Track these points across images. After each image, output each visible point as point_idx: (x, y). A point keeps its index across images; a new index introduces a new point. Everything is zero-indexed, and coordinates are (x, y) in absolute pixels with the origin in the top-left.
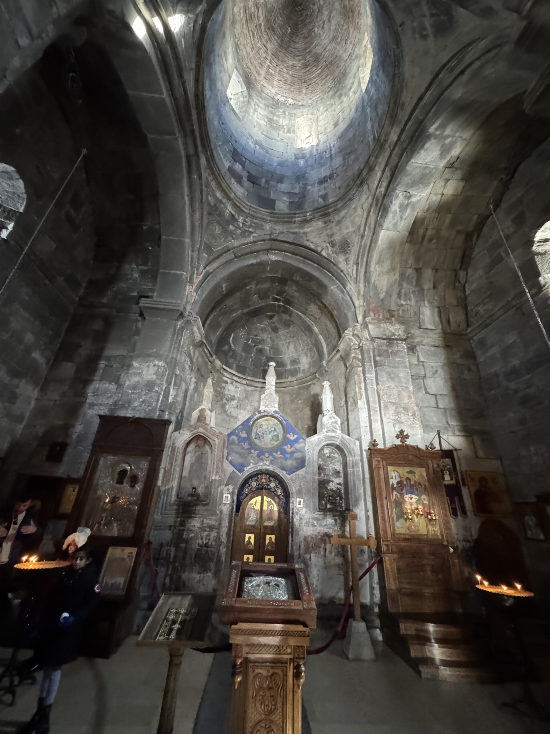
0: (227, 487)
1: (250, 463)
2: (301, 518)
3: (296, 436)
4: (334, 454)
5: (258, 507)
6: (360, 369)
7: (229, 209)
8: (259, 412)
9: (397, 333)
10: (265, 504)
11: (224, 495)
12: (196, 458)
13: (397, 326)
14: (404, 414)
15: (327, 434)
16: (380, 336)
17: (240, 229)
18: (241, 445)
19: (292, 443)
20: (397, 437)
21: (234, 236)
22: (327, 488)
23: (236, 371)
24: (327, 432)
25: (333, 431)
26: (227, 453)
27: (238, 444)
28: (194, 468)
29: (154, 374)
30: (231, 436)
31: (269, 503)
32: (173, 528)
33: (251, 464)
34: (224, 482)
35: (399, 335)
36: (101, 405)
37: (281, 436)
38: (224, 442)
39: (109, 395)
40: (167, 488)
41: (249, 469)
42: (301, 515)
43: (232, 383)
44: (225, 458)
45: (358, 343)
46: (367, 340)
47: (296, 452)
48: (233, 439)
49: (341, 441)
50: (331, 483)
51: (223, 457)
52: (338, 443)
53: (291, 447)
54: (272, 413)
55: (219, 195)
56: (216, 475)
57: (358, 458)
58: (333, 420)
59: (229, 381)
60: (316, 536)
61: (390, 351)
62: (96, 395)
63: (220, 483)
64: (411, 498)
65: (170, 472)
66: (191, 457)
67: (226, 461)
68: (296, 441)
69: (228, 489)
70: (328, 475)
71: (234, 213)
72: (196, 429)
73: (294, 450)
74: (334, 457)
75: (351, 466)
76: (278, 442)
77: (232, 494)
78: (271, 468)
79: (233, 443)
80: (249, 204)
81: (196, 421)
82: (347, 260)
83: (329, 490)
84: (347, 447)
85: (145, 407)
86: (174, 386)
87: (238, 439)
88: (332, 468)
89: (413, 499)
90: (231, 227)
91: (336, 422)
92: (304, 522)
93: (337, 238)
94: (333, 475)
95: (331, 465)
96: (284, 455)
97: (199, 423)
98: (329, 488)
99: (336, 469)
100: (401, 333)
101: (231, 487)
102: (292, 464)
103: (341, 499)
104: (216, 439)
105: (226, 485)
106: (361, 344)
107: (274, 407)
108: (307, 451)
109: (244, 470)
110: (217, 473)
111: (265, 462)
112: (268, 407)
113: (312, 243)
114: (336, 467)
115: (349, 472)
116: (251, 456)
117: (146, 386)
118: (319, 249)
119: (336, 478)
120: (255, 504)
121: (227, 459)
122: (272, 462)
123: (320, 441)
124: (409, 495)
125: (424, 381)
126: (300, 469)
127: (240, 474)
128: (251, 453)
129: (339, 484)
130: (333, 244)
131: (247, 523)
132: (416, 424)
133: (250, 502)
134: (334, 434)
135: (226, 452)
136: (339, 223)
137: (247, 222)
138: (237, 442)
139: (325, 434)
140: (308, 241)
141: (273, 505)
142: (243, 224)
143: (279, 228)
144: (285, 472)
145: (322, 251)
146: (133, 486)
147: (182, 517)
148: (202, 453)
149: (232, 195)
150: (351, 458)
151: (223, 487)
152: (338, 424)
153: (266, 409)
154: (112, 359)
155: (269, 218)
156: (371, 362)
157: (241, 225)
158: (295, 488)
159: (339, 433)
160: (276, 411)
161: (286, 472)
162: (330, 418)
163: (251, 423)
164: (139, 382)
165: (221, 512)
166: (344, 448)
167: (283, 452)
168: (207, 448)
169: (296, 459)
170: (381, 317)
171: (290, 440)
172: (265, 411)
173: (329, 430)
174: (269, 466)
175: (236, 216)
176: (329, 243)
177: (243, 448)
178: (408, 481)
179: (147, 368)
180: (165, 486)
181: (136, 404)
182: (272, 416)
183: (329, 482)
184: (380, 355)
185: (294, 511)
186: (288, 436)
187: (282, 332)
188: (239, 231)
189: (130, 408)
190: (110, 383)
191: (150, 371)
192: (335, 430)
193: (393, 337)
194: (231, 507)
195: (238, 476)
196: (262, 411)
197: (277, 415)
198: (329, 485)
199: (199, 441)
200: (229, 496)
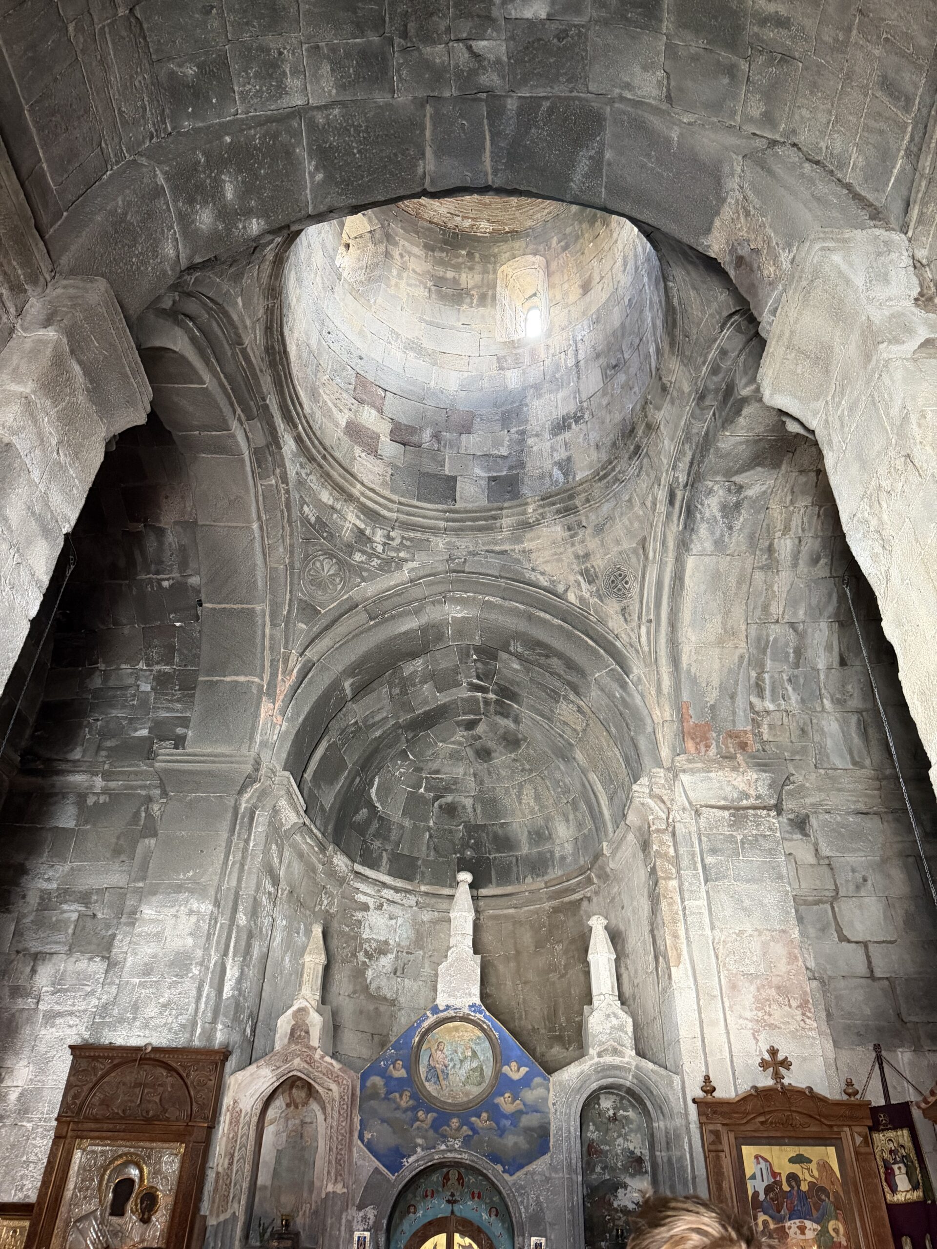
0: (361, 1214)
1: (416, 1145)
3: (524, 1070)
4: (625, 1110)
6: (674, 883)
7: (352, 519)
8: (435, 1010)
9: (753, 793)
11: (357, 1234)
12: (288, 1137)
13: (753, 775)
14: (779, 1004)
15: (602, 1060)
16: (712, 802)
17: (378, 557)
18: (394, 1101)
19: (515, 1087)
20: (764, 1064)
21: (365, 574)
22: (611, 1205)
23: (390, 874)
24: (600, 1055)
25: (615, 1052)
26: (361, 1121)
27: (386, 1098)
28: (285, 1162)
29: (191, 934)
30: (369, 1077)
33: (419, 1150)
34: (353, 1199)
35: (758, 797)
36: (71, 1013)
37: (488, 1071)
38: (353, 1095)
39: (88, 989)
40: (222, 1218)
41: (413, 1162)
43: (380, 907)
44: (356, 1134)
45: (664, 817)
46: (684, 809)
47: (527, 1113)
48: (374, 1085)
49: (636, 1076)
50: (621, 1193)
51: (351, 1132)
52: (628, 1084)
53: (515, 1099)
54: (467, 1011)
55: (326, 496)
56: (336, 1181)
57: (680, 1122)
58: (615, 1022)
59: (371, 902)
61: (739, 838)
62: (59, 991)
63: (346, 1201)
64: (802, 1229)
65: (229, 1176)
66: (277, 1134)
67: (359, 1142)
68: (526, 1082)
69: (365, 1218)
70: (613, 1169)
71: (362, 526)
72: (286, 1061)
73: (522, 1107)
74: (626, 1118)
75: (664, 1144)
76: (484, 1085)
77: (374, 1229)
78: (465, 1157)
79: (374, 1096)
80: (395, 498)
81: (286, 1041)
82: (624, 611)
83: (616, 1210)
84: (652, 1092)
85: (170, 1020)
86: (234, 955)
87: (386, 1085)
88: (623, 1150)
89: (807, 1231)
90: (358, 557)
91: (621, 1028)
93: (599, 562)
94: (625, 1169)
95: (620, 1141)
96: (497, 1124)
97: (293, 1047)
98: (615, 1205)
99: (632, 1153)
100: (763, 790)
101: (371, 1213)
102: (516, 1143)
104: (334, 1087)
105: (360, 1208)
106: (670, 820)
107: (470, 995)
108: (552, 1110)
109: (401, 1165)
110: (338, 1174)
111: (451, 1141)
112: (455, 996)
113: (542, 574)
114: (632, 1148)
115: (661, 1160)
116: (418, 1128)
117: (172, 964)
118: (560, 588)
119: (632, 1176)
121: (361, 1137)
122: (467, 1142)
123: (584, 1079)
124: (797, 1221)
125: (833, 908)
126: (537, 1158)
127: (392, 1178)
128: (418, 1119)
130: (590, 577)
132: (810, 1029)
134: (617, 1060)
135: (357, 1120)
136: (599, 529)
137: (393, 539)
138: (382, 1092)
139: (596, 1060)
140: (533, 570)
142: (385, 544)
143: (465, 544)
144: (499, 1168)
145: (567, 590)
146: (145, 1220)
148: (303, 1123)
149: (356, 490)
150: (662, 1124)
151: (352, 1211)
152: (626, 1033)
153: (451, 1001)
154: (95, 897)
155: (442, 524)
156: (695, 869)
157: (380, 548)
158: (526, 1208)
159: (629, 1056)
160: (474, 1005)
161: (503, 1165)
162: (608, 1016)
163: (417, 1039)
164: (155, 956)
166: (643, 1096)
167: (496, 1113)
168: (314, 1106)
169: (528, 1130)
170: (713, 751)
171: (511, 1080)
172: (448, 1007)
173: (606, 1050)
174: (460, 1152)
175: (368, 532)
176: (582, 575)
177: (398, 1108)
178: (793, 1184)
179: (173, 921)
180: (218, 1216)
181: (151, 1011)
182: (465, 1019)
183: (616, 1186)
184: (713, 851)
186: (505, 1069)
187: (502, 758)
188: (376, 562)
189: (137, 1023)
190: (90, 959)
191: (181, 927)
192: (619, 1048)
193: (745, 802)
195: (388, 1180)
196: (441, 1008)
197: (478, 1015)
198: (616, 1196)
199: (294, 1090)
200: (367, 1234)
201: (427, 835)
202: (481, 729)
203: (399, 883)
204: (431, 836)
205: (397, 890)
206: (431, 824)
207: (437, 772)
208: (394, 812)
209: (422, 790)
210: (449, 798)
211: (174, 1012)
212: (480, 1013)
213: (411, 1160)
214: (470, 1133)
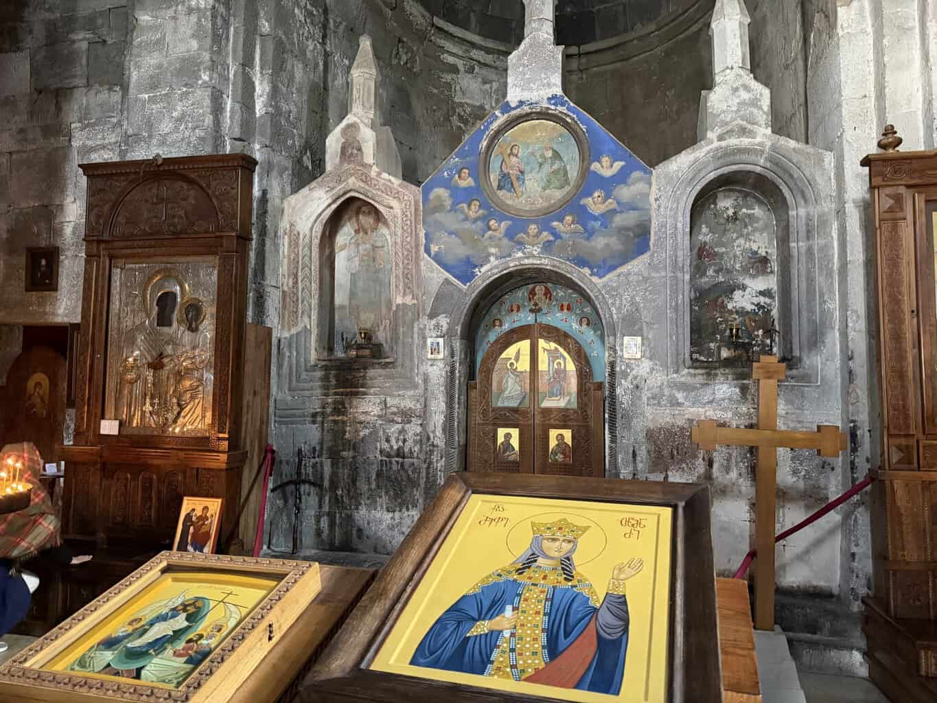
0: (434, 322)
1: (489, 255)
2: (637, 387)
3: (618, 165)
4: (747, 207)
5: (524, 365)
8: (506, 108)
10: (543, 358)
11: (429, 341)
15: (723, 144)
18: (462, 212)
19: (608, 185)
22: (723, 306)
24: (721, 138)
25: (743, 131)
26: (427, 235)
27: (453, 209)
30: (432, 188)
31: (553, 355)
32: (319, 419)
33: (492, 259)
34: (424, 309)
37: (573, 172)
38: (416, 210)
40: (294, 331)
41: (486, 271)
42: (635, 378)
43: (471, 70)
44: (422, 249)
47: (621, 212)
48: (438, 197)
49: (770, 159)
50: (737, 294)
51: (417, 246)
52: (758, 169)
53: (607, 197)
54: (545, 104)
56: (405, 294)
57: (828, 206)
58: (745, 95)
59: (460, 64)
60: (682, 429)
63: (417, 312)
65: (295, 294)
67: (426, 255)
68: (621, 178)
69: (437, 326)
70: (729, 271)
72: (340, 182)
73: (615, 206)
74: (750, 216)
75: (803, 229)
76: (567, 189)
77: (448, 335)
78: (546, 262)
79: (439, 208)
83: (731, 312)
84: (791, 176)
85: (187, 134)
86: (262, 68)
87: (451, 195)
88: (744, 250)
91: (754, 103)
92: (645, 395)
94: (745, 270)
95: (742, 241)
96: (584, 226)
98: (730, 306)
99: (755, 253)
101: (444, 321)
102: (607, 245)
103: (769, 332)
104: (394, 203)
105: (432, 316)
107: (549, 85)
108: (654, 206)
109: (473, 275)
110: (406, 286)
111: (529, 249)
112: (530, 89)
114: (755, 248)
115: (795, 253)
116: (490, 238)
119: (753, 277)
120: (517, 359)
121: (427, 251)
122: (547, 247)
123: (698, 168)
126: (633, 258)
127: (464, 287)
128: (489, 228)
129: (766, 293)
133: (503, 355)
134: (745, 142)
135: (422, 234)
138: (448, 203)
139: (716, 144)
141: (565, 359)
144: (586, 271)
146: (193, 329)
147: (336, 394)
150: (802, 212)
151: (424, 320)
152: (760, 108)
153: (526, 96)
154: (100, 21)
158: (619, 309)
159: (763, 135)
160: (554, 97)
161: (591, 268)
162: (736, 90)
163: (484, 144)
164: (160, 66)
165: (426, 380)
166: (779, 181)
167: (582, 215)
169: (622, 230)
171: (602, 178)
172: (521, 103)
173: (731, 131)
174: (540, 258)
177: (466, 219)
179: (172, 24)
180: (289, 330)
181: (165, 127)
182: (544, 115)
183: (730, 290)
185: (618, 369)
186: (595, 166)
189: (154, 141)
192: (749, 126)
194: (448, 368)
195: (460, 290)
196: (513, 105)
197: (560, 108)
198: (731, 299)
200: (441, 340)
205: (488, 51)
211: (190, 125)
212: (562, 105)
213: (483, 269)
214: (551, 238)
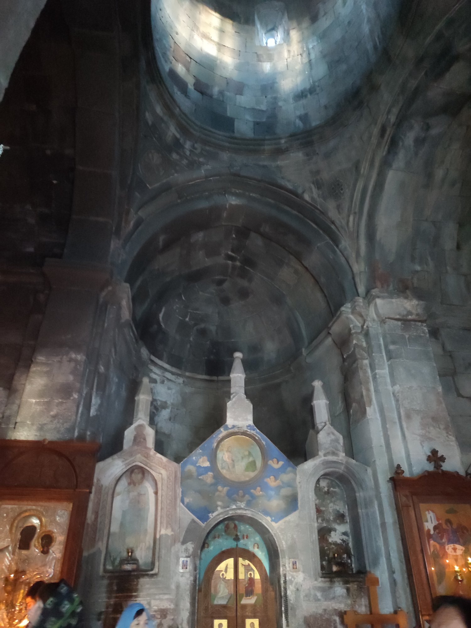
0: (184, 547)
1: (217, 506)
2: (298, 590)
3: (281, 463)
4: (334, 488)
5: (230, 575)
6: (366, 362)
7: (172, 131)
8: (227, 428)
9: (414, 312)
10: (241, 569)
11: (181, 560)
12: (130, 503)
13: (415, 302)
14: (434, 427)
15: (326, 458)
16: (392, 316)
17: (187, 159)
19: (276, 473)
20: (429, 459)
21: (177, 168)
22: (327, 540)
23: (168, 363)
24: (325, 455)
25: (334, 454)
26: (182, 492)
27: (197, 478)
28: (128, 518)
29: (71, 373)
30: (187, 465)
31: (247, 568)
33: (219, 508)
34: (179, 538)
35: (417, 315)
38: (176, 476)
40: (91, 552)
41: (217, 515)
42: (296, 584)
43: (163, 382)
44: (179, 500)
45: (360, 325)
46: (374, 320)
47: (284, 487)
48: (189, 470)
49: (346, 468)
50: (333, 533)
51: (175, 499)
52: (341, 471)
53: (277, 479)
54: (245, 429)
55: (159, 110)
56: (166, 528)
57: (372, 493)
58: (333, 437)
59: (158, 379)
60: (321, 615)
61: (407, 336)
63: (173, 539)
64: (455, 549)
65: (95, 526)
66: (123, 501)
67: (181, 504)
68: (283, 470)
70: (328, 521)
71: (178, 136)
72: (132, 456)
73: (281, 484)
74: (335, 492)
76: (256, 472)
77: (193, 556)
78: (248, 513)
79: (190, 477)
80: (199, 123)
81: (131, 444)
82: (339, 207)
83: (331, 544)
84: (355, 477)
85: (58, 426)
86: (97, 390)
87: (197, 470)
88: (333, 510)
89: (457, 551)
90: (175, 156)
91: (337, 441)
92: (302, 595)
93: (325, 176)
94: (335, 521)
95: (331, 505)
96: (267, 492)
97: (136, 447)
98: (331, 540)
99: (338, 511)
100: (420, 311)
101: (190, 546)
102: (278, 505)
103: (349, 556)
105: (184, 543)
106: (365, 327)
107: (247, 420)
108: (299, 486)
109: (208, 518)
110: (167, 523)
111: (239, 504)
112: (238, 420)
113: (289, 181)
114: (338, 509)
115: (360, 514)
116: (218, 496)
117: (58, 391)
118: (300, 191)
119: (339, 524)
120: (226, 571)
121: (182, 501)
122: (249, 504)
123: (316, 469)
124: (452, 545)
125: (453, 379)
126: (291, 513)
127: (203, 525)
128: (217, 490)
129: (345, 534)
130: (319, 185)
131: (216, 602)
133: (218, 569)
134: (335, 458)
135: (179, 491)
136: (327, 156)
137: (196, 149)
138: (195, 474)
139: (323, 458)
140: (283, 178)
141: (254, 571)
142: (191, 151)
143: (240, 159)
144: (269, 519)
145: (303, 192)
146: (45, 551)
148: (139, 495)
149: (177, 111)
150: (361, 494)
151: (178, 545)
152: (339, 443)
153: (236, 423)
155: (227, 144)
156: (381, 353)
157: (188, 153)
158: (286, 542)
159: (342, 456)
160: (249, 426)
161: (271, 517)
162: (328, 434)
163: (215, 444)
164: (46, 386)
165: (178, 587)
166: (350, 478)
167: (265, 487)
168: (147, 485)
169: (285, 497)
170: (391, 288)
172: (234, 427)
173: (328, 453)
174: (245, 510)
175: (182, 141)
176: (313, 183)
178: (449, 525)
180: (88, 550)
181: (45, 420)
182: (244, 433)
183: (329, 531)
184: (394, 343)
185: (287, 578)
188: (185, 162)
189: (35, 427)
191: (64, 368)
192: (336, 452)
193: (410, 317)
194: (192, 578)
195: (200, 526)
196: (230, 427)
197: (252, 432)
198: (330, 536)
199: (133, 475)
200: (188, 559)
201: (188, 346)
202: (226, 285)
203: (174, 370)
204: (191, 346)
205: (173, 373)
206: (191, 339)
207: (197, 309)
208: (172, 330)
209: (187, 319)
210: (202, 326)
211: (61, 421)
212: (254, 430)
213: (215, 514)
214: (250, 498)
